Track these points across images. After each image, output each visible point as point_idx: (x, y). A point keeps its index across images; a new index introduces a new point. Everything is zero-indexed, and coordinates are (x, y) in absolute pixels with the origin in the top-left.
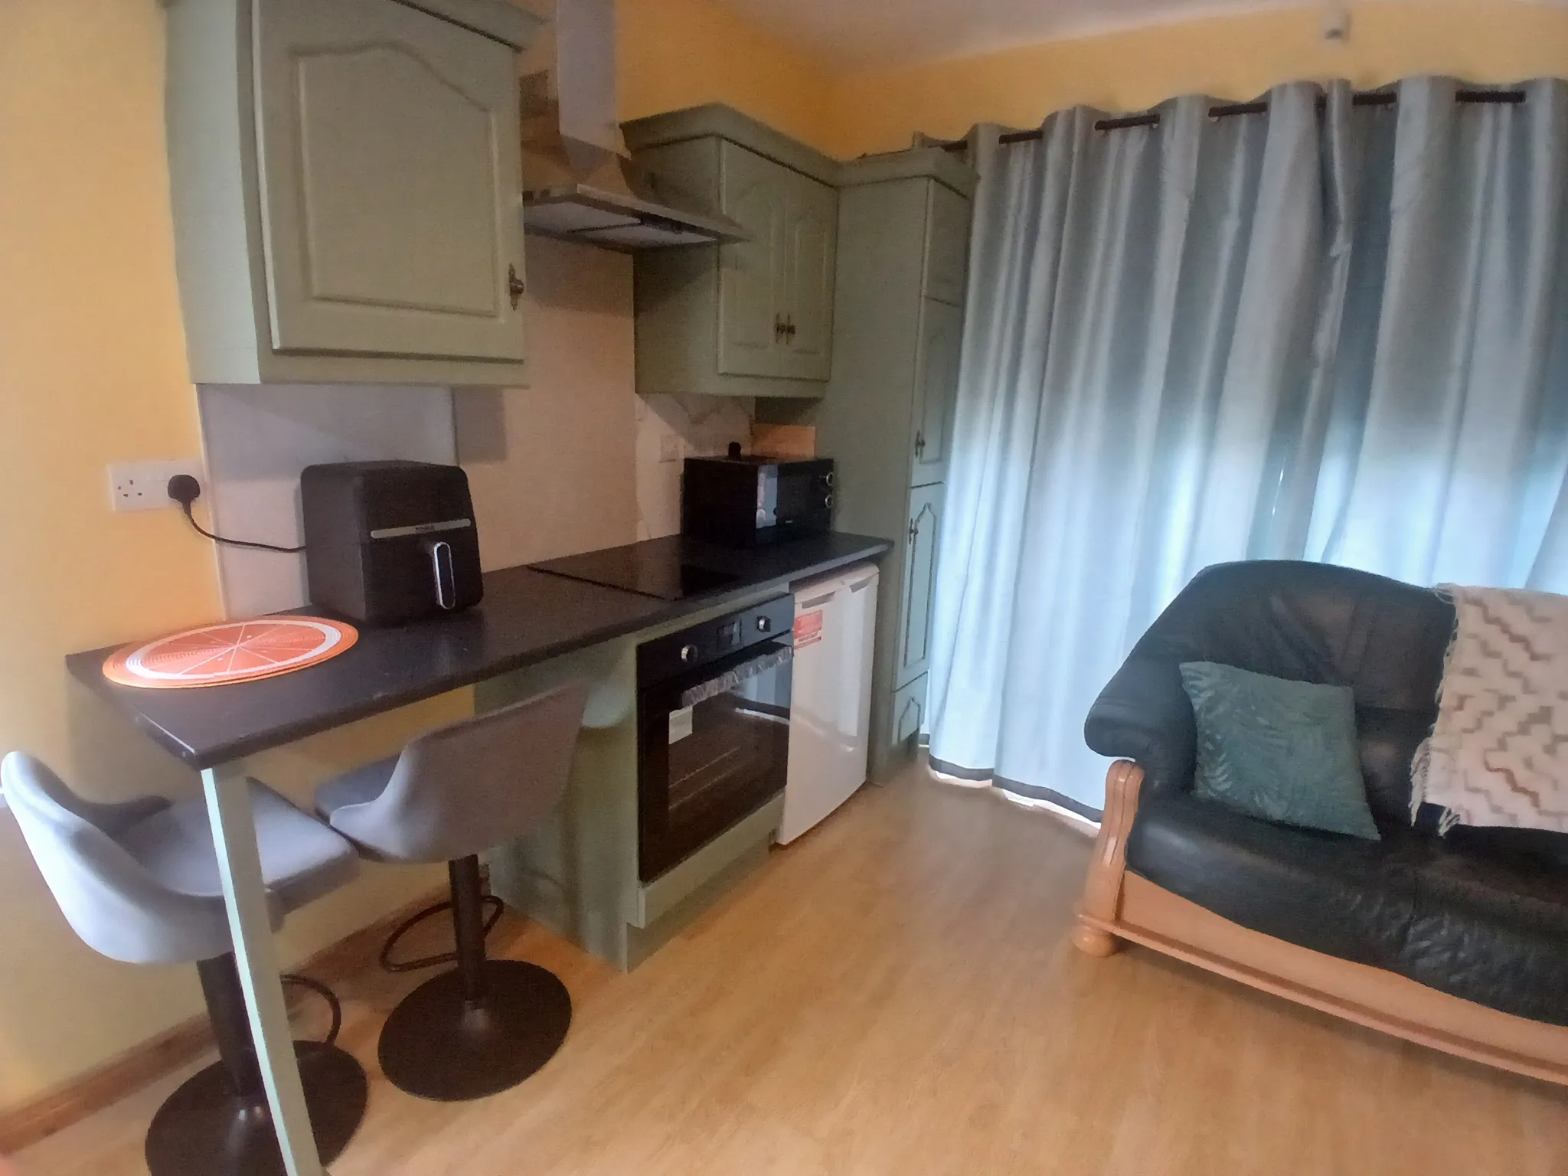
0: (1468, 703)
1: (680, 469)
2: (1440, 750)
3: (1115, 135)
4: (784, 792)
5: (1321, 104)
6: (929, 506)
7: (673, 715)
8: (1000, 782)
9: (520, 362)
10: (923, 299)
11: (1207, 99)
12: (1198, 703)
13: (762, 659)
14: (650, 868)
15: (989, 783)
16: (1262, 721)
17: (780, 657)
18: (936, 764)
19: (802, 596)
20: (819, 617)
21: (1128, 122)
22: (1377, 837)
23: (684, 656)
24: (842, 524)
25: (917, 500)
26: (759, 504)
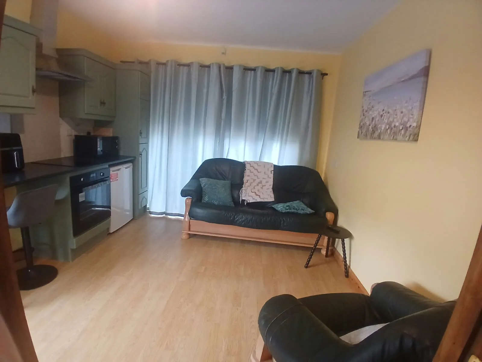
0: (248, 181)
1: (74, 137)
2: (244, 190)
3: (181, 67)
4: (110, 218)
5: (220, 68)
6: (145, 149)
7: (80, 195)
8: (167, 214)
9: (33, 108)
10: (139, 99)
11: (199, 63)
12: (202, 185)
13: (102, 183)
14: (76, 233)
15: (164, 215)
16: (214, 188)
17: (107, 182)
18: (151, 213)
19: (112, 169)
20: (117, 174)
21: (184, 65)
22: (234, 206)
23: (82, 180)
24: (122, 153)
25: (141, 147)
26: (98, 147)
